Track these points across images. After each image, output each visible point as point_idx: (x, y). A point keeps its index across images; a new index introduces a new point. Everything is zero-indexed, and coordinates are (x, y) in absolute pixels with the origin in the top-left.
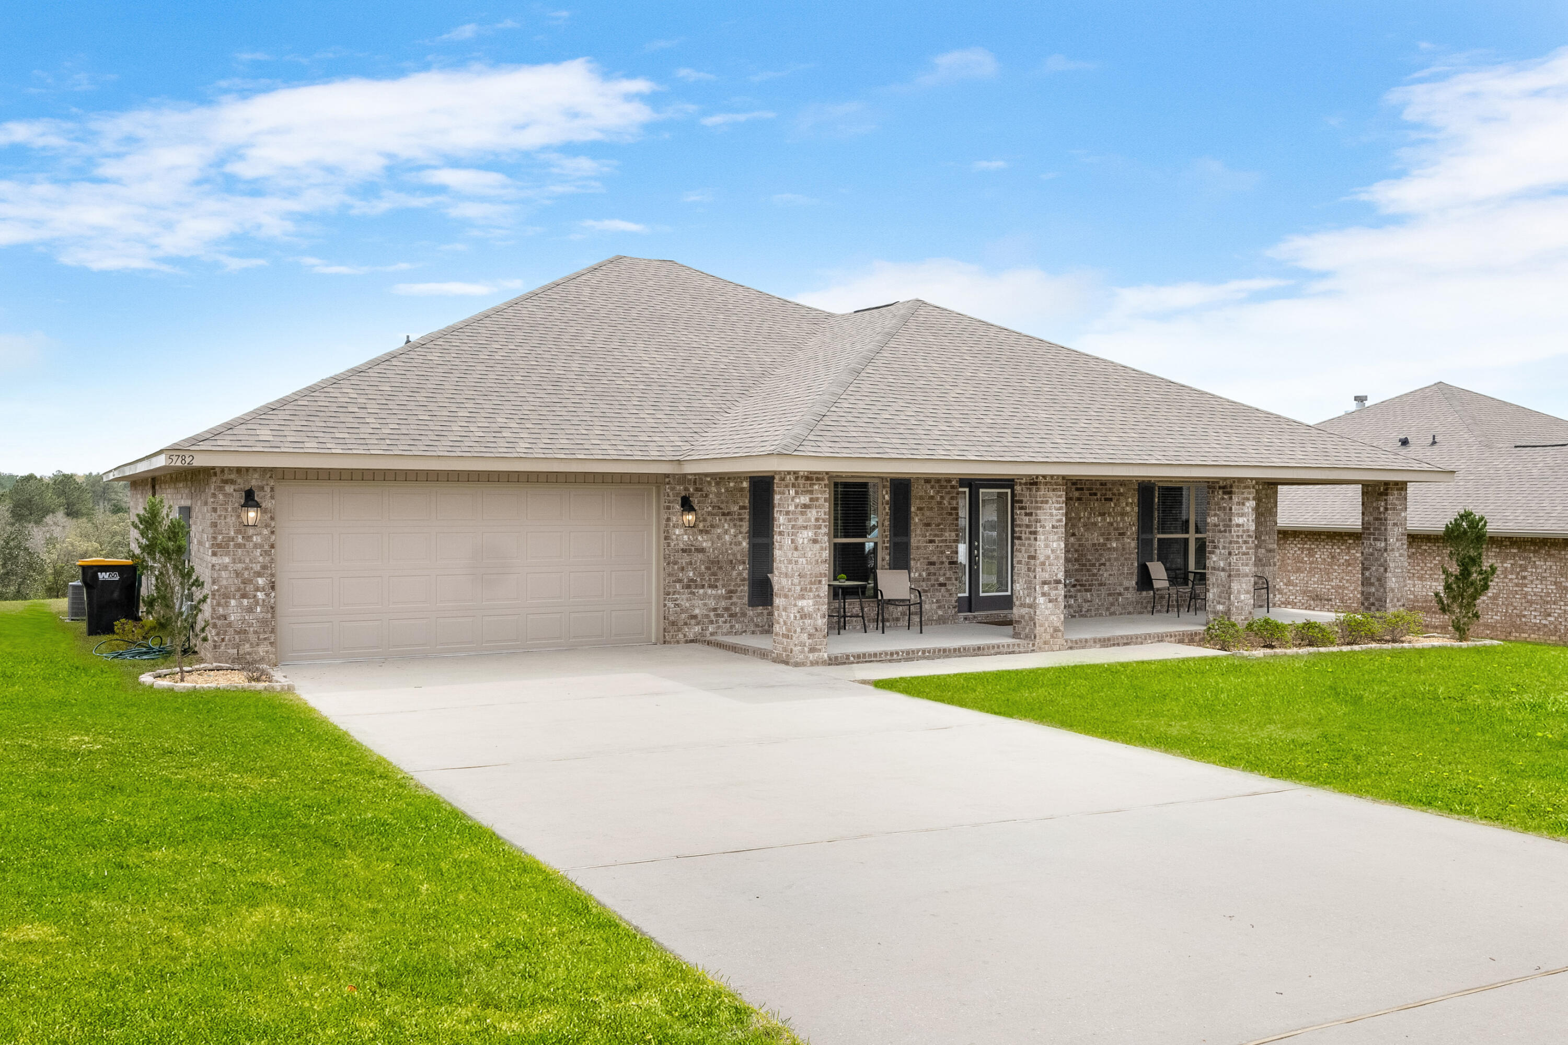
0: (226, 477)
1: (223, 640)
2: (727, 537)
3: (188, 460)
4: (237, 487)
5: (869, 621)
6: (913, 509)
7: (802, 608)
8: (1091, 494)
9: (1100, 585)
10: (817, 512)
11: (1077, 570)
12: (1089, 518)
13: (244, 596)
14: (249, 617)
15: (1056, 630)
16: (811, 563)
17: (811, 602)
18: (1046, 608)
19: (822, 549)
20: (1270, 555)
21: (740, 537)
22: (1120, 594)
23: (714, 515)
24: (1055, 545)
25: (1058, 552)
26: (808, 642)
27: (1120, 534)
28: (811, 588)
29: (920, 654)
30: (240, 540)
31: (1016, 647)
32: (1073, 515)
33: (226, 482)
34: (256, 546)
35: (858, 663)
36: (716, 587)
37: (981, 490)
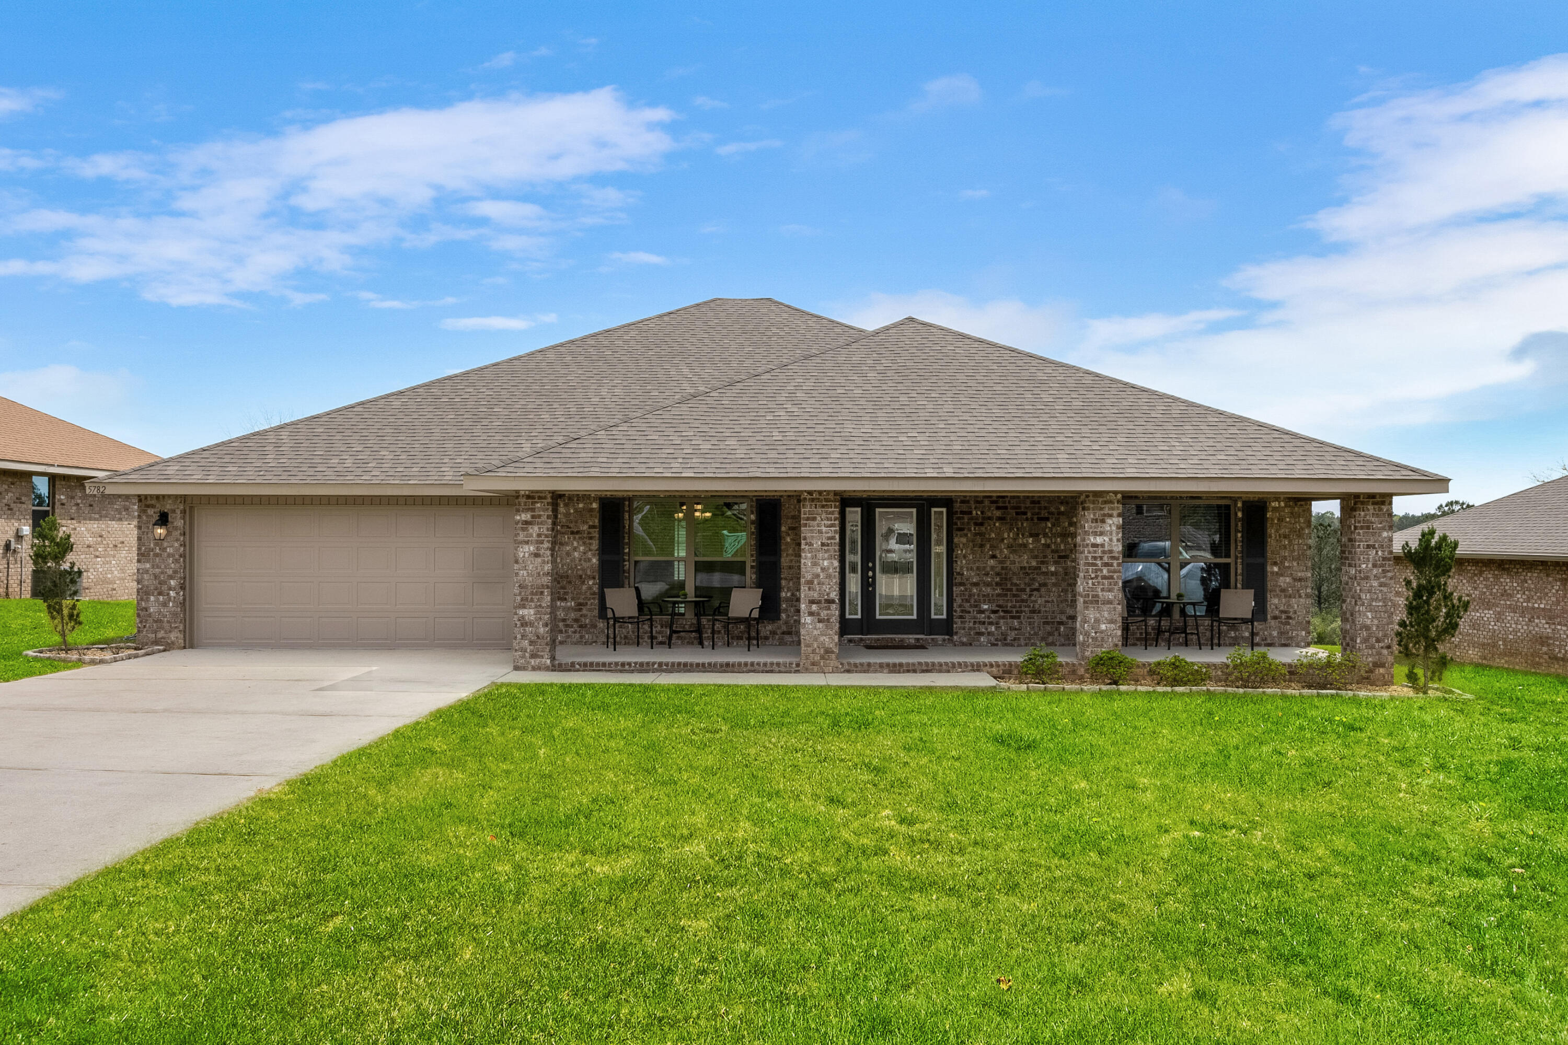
0: (149, 502)
1: (145, 627)
2: (576, 554)
3: (101, 490)
4: (156, 510)
5: (732, 638)
6: (783, 529)
7: (523, 617)
8: (1017, 514)
9: (1033, 612)
10: (540, 528)
11: (998, 595)
12: (1015, 539)
13: (160, 594)
14: (164, 610)
15: (828, 651)
16: (532, 576)
17: (532, 612)
18: (815, 628)
19: (544, 562)
20: (1298, 584)
21: (589, 554)
22: (1061, 623)
23: (563, 534)
24: (826, 563)
25: (831, 570)
26: (529, 648)
27: (1060, 557)
28: (532, 598)
29: (656, 666)
30: (158, 551)
31: (775, 666)
32: (993, 535)
33: (148, 506)
34: (169, 555)
35: (584, 671)
36: (565, 599)
37: (878, 510)
